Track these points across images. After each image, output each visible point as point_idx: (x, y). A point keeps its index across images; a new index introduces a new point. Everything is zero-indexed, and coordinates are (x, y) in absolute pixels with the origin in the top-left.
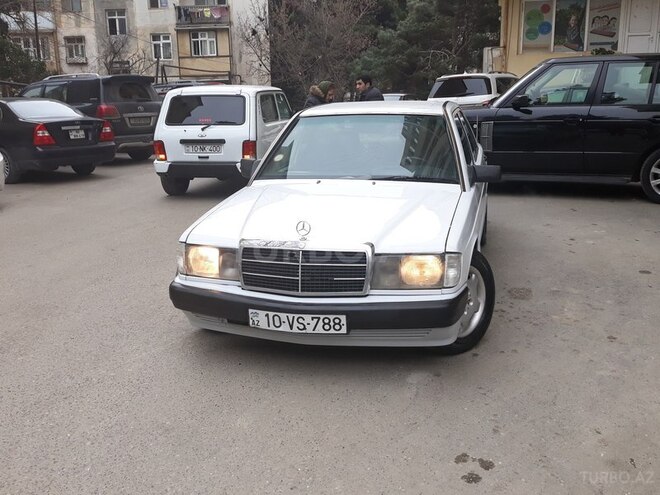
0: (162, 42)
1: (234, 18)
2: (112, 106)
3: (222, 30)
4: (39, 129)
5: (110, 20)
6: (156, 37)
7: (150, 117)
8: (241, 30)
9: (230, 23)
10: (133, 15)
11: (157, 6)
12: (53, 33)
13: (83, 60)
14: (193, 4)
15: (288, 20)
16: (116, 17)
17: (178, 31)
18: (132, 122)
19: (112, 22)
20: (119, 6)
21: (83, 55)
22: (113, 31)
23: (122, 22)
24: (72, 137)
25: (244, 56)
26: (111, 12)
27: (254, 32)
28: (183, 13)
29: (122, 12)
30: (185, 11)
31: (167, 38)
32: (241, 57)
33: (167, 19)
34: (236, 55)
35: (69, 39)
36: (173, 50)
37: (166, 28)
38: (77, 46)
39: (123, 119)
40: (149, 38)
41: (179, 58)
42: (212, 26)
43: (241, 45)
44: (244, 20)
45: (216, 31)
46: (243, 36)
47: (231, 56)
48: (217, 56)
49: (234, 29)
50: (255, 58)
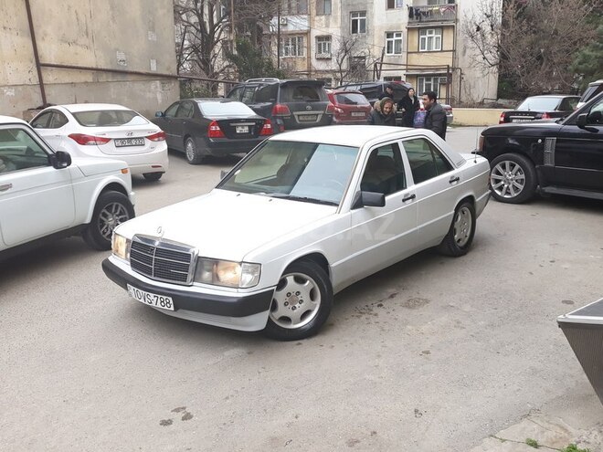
0: (395, 38)
1: (461, 15)
2: (284, 105)
3: (448, 27)
4: (213, 125)
5: (353, 21)
6: (389, 35)
7: (317, 115)
8: (467, 27)
9: (456, 21)
10: (372, 15)
11: (393, 7)
12: (307, 33)
13: (329, 56)
14: (425, 3)
15: (515, 16)
16: (359, 18)
17: (409, 29)
18: (301, 118)
19: (355, 22)
20: (361, 8)
21: (329, 51)
22: (354, 30)
23: (363, 22)
24: (238, 132)
25: (468, 51)
26: (354, 14)
27: (478, 29)
28: (414, 13)
29: (363, 13)
30: (416, 11)
31: (399, 35)
32: (465, 52)
33: (400, 18)
34: (460, 50)
35: (319, 38)
36: (403, 46)
37: (399, 27)
38: (325, 44)
39: (293, 116)
40: (384, 35)
41: (408, 53)
42: (440, 24)
43: (465, 40)
44: (470, 17)
45: (442, 28)
46: (469, 32)
47: (454, 51)
48: (442, 51)
49: (460, 26)
50: (478, 52)
